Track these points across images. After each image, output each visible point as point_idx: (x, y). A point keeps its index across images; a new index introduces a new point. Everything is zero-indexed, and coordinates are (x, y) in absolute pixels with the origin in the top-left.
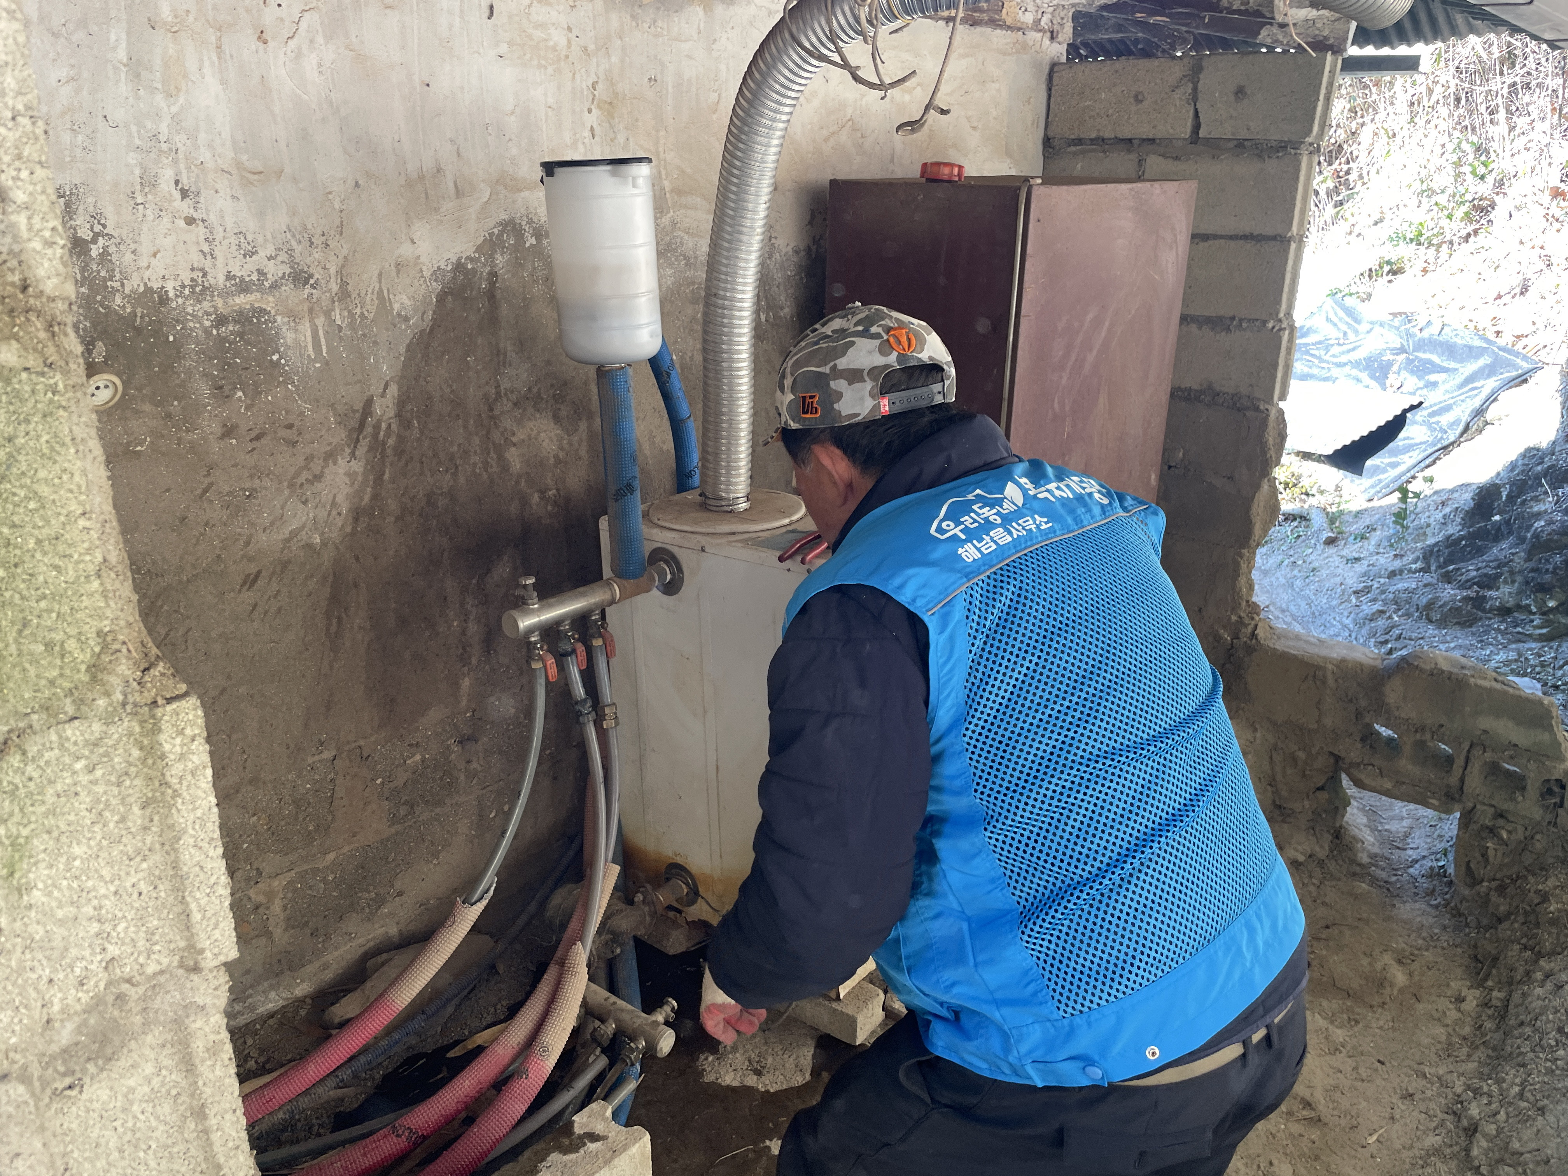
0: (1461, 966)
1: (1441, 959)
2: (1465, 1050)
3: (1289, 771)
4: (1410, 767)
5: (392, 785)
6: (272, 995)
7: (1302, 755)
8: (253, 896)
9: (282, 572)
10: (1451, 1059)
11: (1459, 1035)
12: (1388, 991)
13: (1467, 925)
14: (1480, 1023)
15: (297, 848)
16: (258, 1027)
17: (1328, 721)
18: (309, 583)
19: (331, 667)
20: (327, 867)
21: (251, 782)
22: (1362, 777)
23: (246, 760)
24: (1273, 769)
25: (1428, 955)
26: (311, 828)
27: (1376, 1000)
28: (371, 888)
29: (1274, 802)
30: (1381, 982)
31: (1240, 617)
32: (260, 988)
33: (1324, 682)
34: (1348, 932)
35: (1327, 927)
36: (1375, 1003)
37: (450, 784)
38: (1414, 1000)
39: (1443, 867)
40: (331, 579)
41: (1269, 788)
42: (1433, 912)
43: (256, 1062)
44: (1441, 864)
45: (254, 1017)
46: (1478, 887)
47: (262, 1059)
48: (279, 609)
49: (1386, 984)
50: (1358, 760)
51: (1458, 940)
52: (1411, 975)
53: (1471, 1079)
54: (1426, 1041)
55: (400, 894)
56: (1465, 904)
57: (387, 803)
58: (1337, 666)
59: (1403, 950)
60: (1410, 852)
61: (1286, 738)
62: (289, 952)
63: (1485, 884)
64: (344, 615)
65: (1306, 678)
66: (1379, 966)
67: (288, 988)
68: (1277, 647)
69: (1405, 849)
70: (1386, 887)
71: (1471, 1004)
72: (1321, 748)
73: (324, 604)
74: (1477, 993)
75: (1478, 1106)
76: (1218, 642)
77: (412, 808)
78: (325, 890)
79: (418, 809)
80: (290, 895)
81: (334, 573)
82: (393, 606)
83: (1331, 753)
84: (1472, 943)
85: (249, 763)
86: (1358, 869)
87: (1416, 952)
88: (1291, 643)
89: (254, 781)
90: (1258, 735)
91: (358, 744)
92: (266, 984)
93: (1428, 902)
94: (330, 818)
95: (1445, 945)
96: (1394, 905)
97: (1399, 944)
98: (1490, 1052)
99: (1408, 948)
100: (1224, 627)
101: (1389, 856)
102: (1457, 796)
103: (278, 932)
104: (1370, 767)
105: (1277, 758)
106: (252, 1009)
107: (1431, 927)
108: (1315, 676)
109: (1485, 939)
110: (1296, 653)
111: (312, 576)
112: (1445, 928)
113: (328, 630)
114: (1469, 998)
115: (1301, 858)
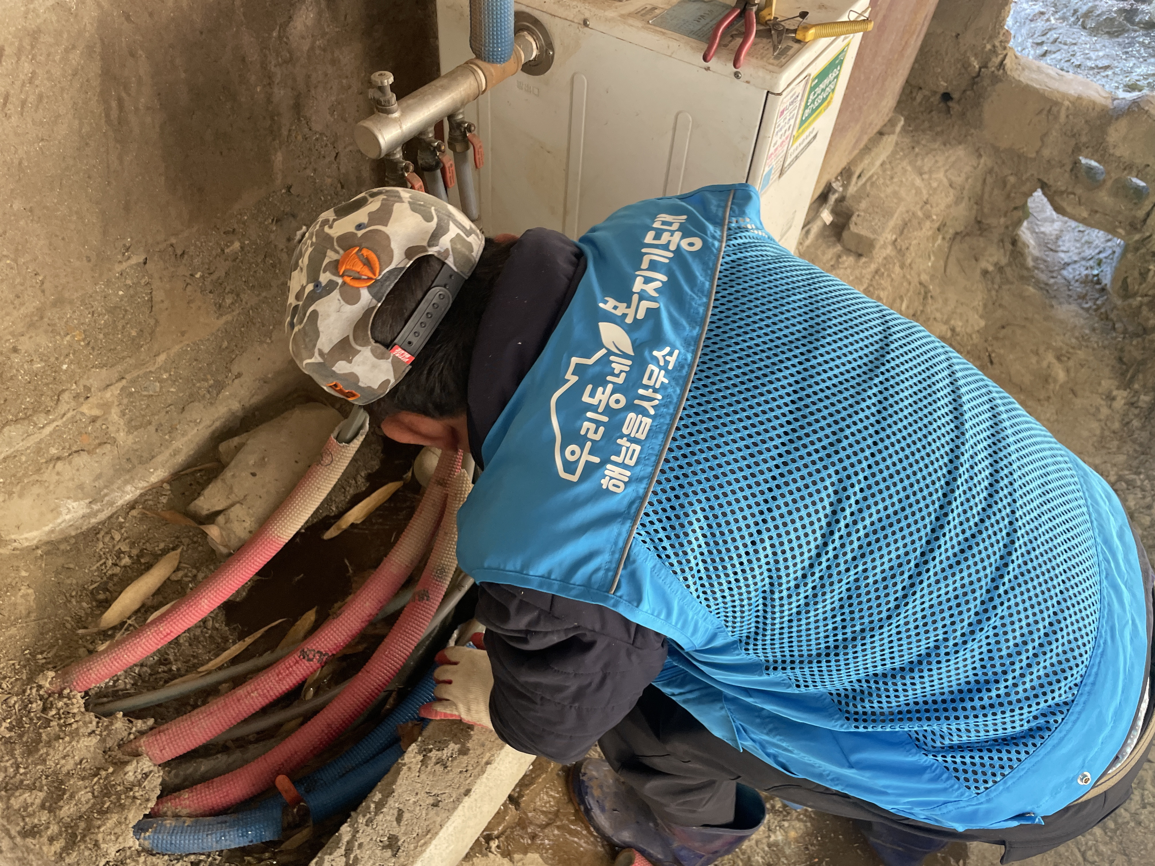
0: (1107, 365)
1: (1092, 358)
2: (1116, 443)
3: (996, 192)
4: (1106, 198)
5: (214, 277)
6: (129, 488)
7: (1012, 179)
8: (86, 411)
9: (33, 47)
10: (1104, 451)
11: (1109, 428)
12: (1051, 387)
13: (1114, 328)
14: (1127, 420)
15: (123, 358)
16: (121, 520)
17: (1046, 153)
18: (71, 56)
19: (120, 159)
20: (160, 368)
21: (54, 304)
22: (1065, 205)
23: (42, 283)
24: (983, 190)
25: (1081, 354)
26: (134, 333)
27: (1043, 395)
28: (209, 377)
29: (976, 218)
30: (1046, 379)
31: (994, 46)
32: (115, 486)
33: (1056, 118)
34: (1019, 332)
35: (1003, 327)
36: (1042, 397)
37: (274, 266)
38: (1071, 396)
39: (1097, 275)
40: (98, 49)
41: (975, 207)
42: (1087, 315)
43: (130, 557)
44: (1096, 272)
45: (114, 510)
46: (1131, 301)
47: (135, 552)
48: (40, 97)
49: (1050, 380)
50: (1063, 188)
51: (1106, 342)
52: (1068, 371)
53: (1122, 470)
54: (1085, 434)
55: (239, 375)
56: (1115, 312)
57: (211, 295)
58: (1073, 103)
59: (1061, 349)
60: (1062, 255)
61: (1004, 162)
62: (137, 450)
63: (1139, 299)
64: (123, 94)
65: (1040, 112)
66: (1045, 364)
67: (141, 479)
68: (1022, 79)
69: (1056, 251)
70: (1045, 288)
71: (1119, 404)
72: (1032, 175)
73: (96, 83)
74: (1125, 393)
75: (1134, 499)
76: (966, 69)
77: (238, 295)
78: (161, 388)
79: (244, 297)
80: (125, 401)
81: (102, 40)
82: (183, 75)
83: (1039, 180)
84: (1119, 347)
85: (47, 285)
86: (1025, 273)
87: (1071, 350)
88: (1034, 76)
89: (59, 302)
90: (982, 161)
91: (168, 242)
92: (119, 482)
93: (1080, 305)
94: (152, 322)
95: (1095, 346)
96: (1052, 306)
97: (1058, 342)
98: (1138, 448)
99: (1065, 348)
100: (976, 56)
101: (1045, 257)
102: (1139, 226)
103: (121, 436)
104: (1072, 196)
105: (990, 180)
106: (111, 504)
107: (1082, 327)
108: (1049, 111)
109: (1131, 344)
110: (1038, 87)
111: (74, 47)
112: (1094, 330)
113: (107, 116)
114: (1119, 398)
115: (991, 268)
